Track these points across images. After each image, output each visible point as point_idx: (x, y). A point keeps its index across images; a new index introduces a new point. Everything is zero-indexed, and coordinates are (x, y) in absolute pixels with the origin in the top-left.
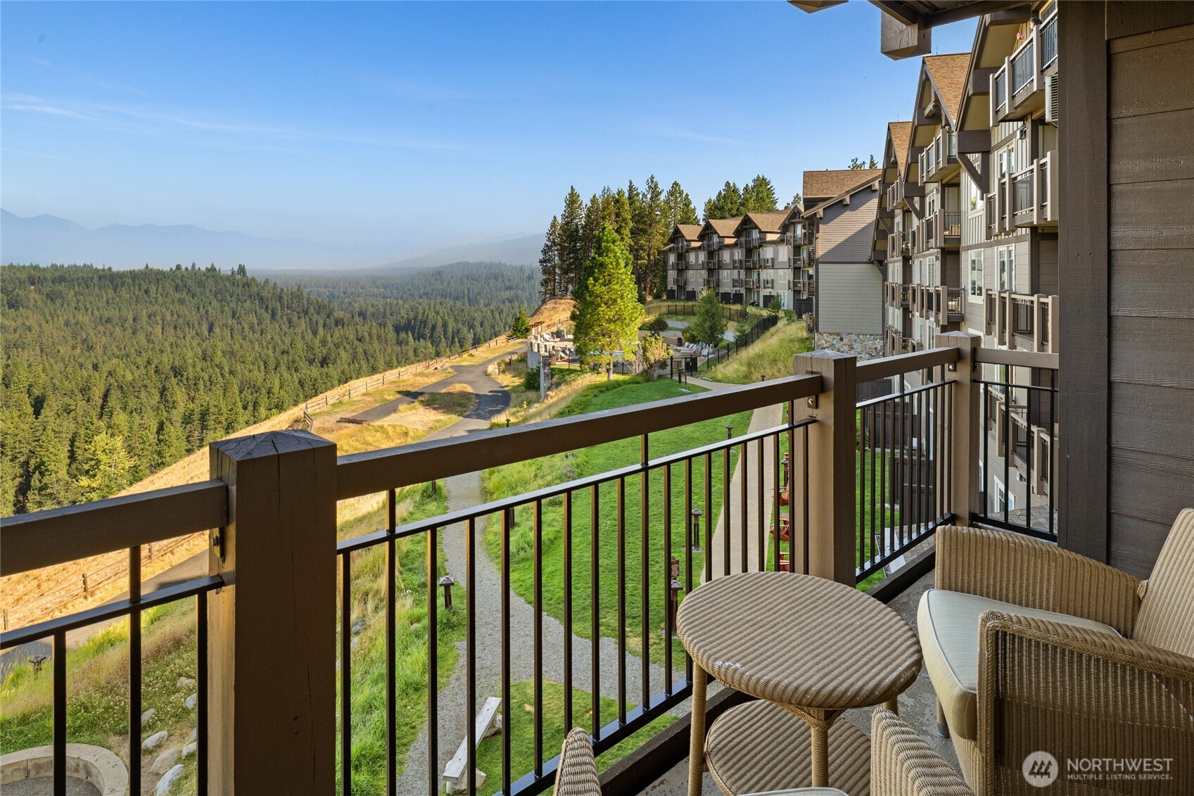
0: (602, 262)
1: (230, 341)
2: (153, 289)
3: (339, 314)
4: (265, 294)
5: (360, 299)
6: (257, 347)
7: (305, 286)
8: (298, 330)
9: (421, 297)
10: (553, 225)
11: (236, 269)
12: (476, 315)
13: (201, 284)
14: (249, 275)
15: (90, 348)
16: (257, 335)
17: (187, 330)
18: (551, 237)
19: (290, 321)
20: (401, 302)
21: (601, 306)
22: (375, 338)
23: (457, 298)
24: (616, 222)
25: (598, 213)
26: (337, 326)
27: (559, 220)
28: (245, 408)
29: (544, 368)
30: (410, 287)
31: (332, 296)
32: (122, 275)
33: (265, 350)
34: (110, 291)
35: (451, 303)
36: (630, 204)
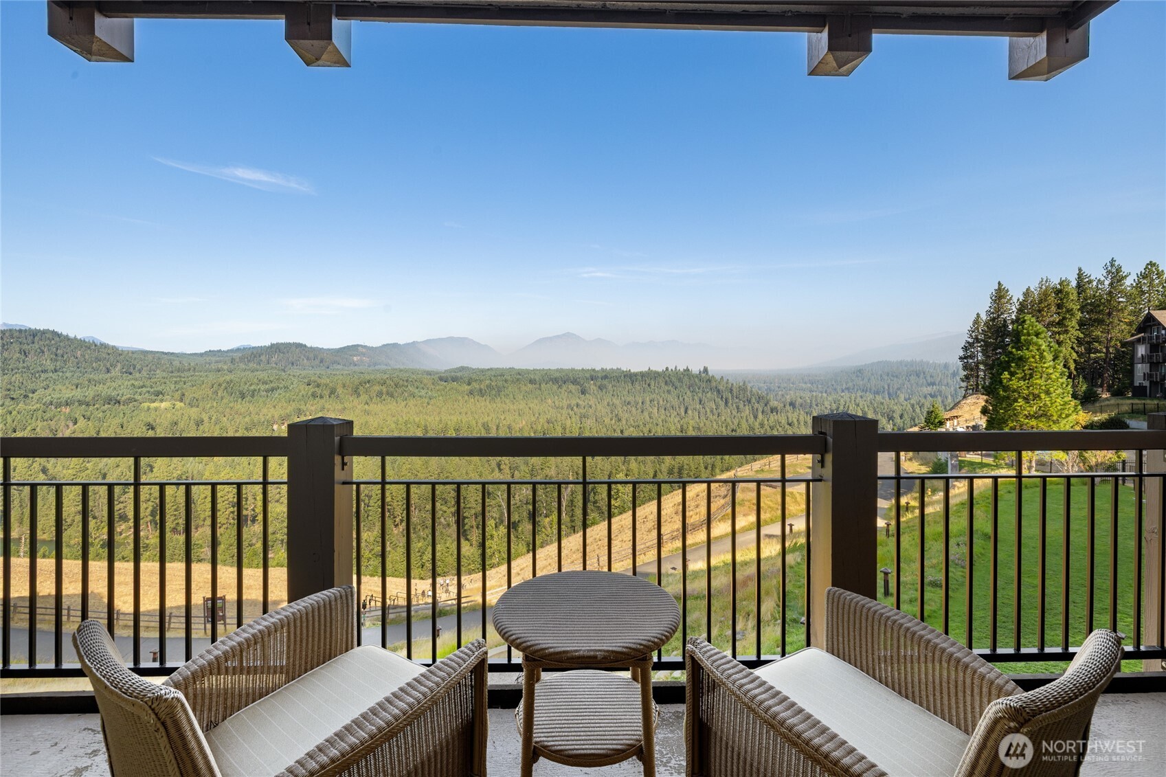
0: (1022, 356)
1: (698, 421)
2: (653, 383)
3: (774, 403)
4: (721, 388)
5: (791, 392)
6: (714, 425)
7: (749, 382)
8: (744, 415)
9: (843, 391)
10: (976, 322)
11: (702, 370)
12: (895, 408)
13: (680, 380)
14: (710, 373)
15: (620, 420)
16: (715, 417)
17: (672, 411)
18: (973, 334)
19: (738, 408)
20: (825, 395)
21: (1017, 402)
22: (802, 423)
23: (877, 393)
24: (1058, 313)
25: (1033, 306)
26: (772, 412)
27: (984, 317)
28: (706, 468)
29: (951, 460)
30: (833, 383)
31: (769, 390)
32: (636, 375)
33: (720, 428)
34: (630, 384)
35: (871, 396)
36: (1079, 293)
